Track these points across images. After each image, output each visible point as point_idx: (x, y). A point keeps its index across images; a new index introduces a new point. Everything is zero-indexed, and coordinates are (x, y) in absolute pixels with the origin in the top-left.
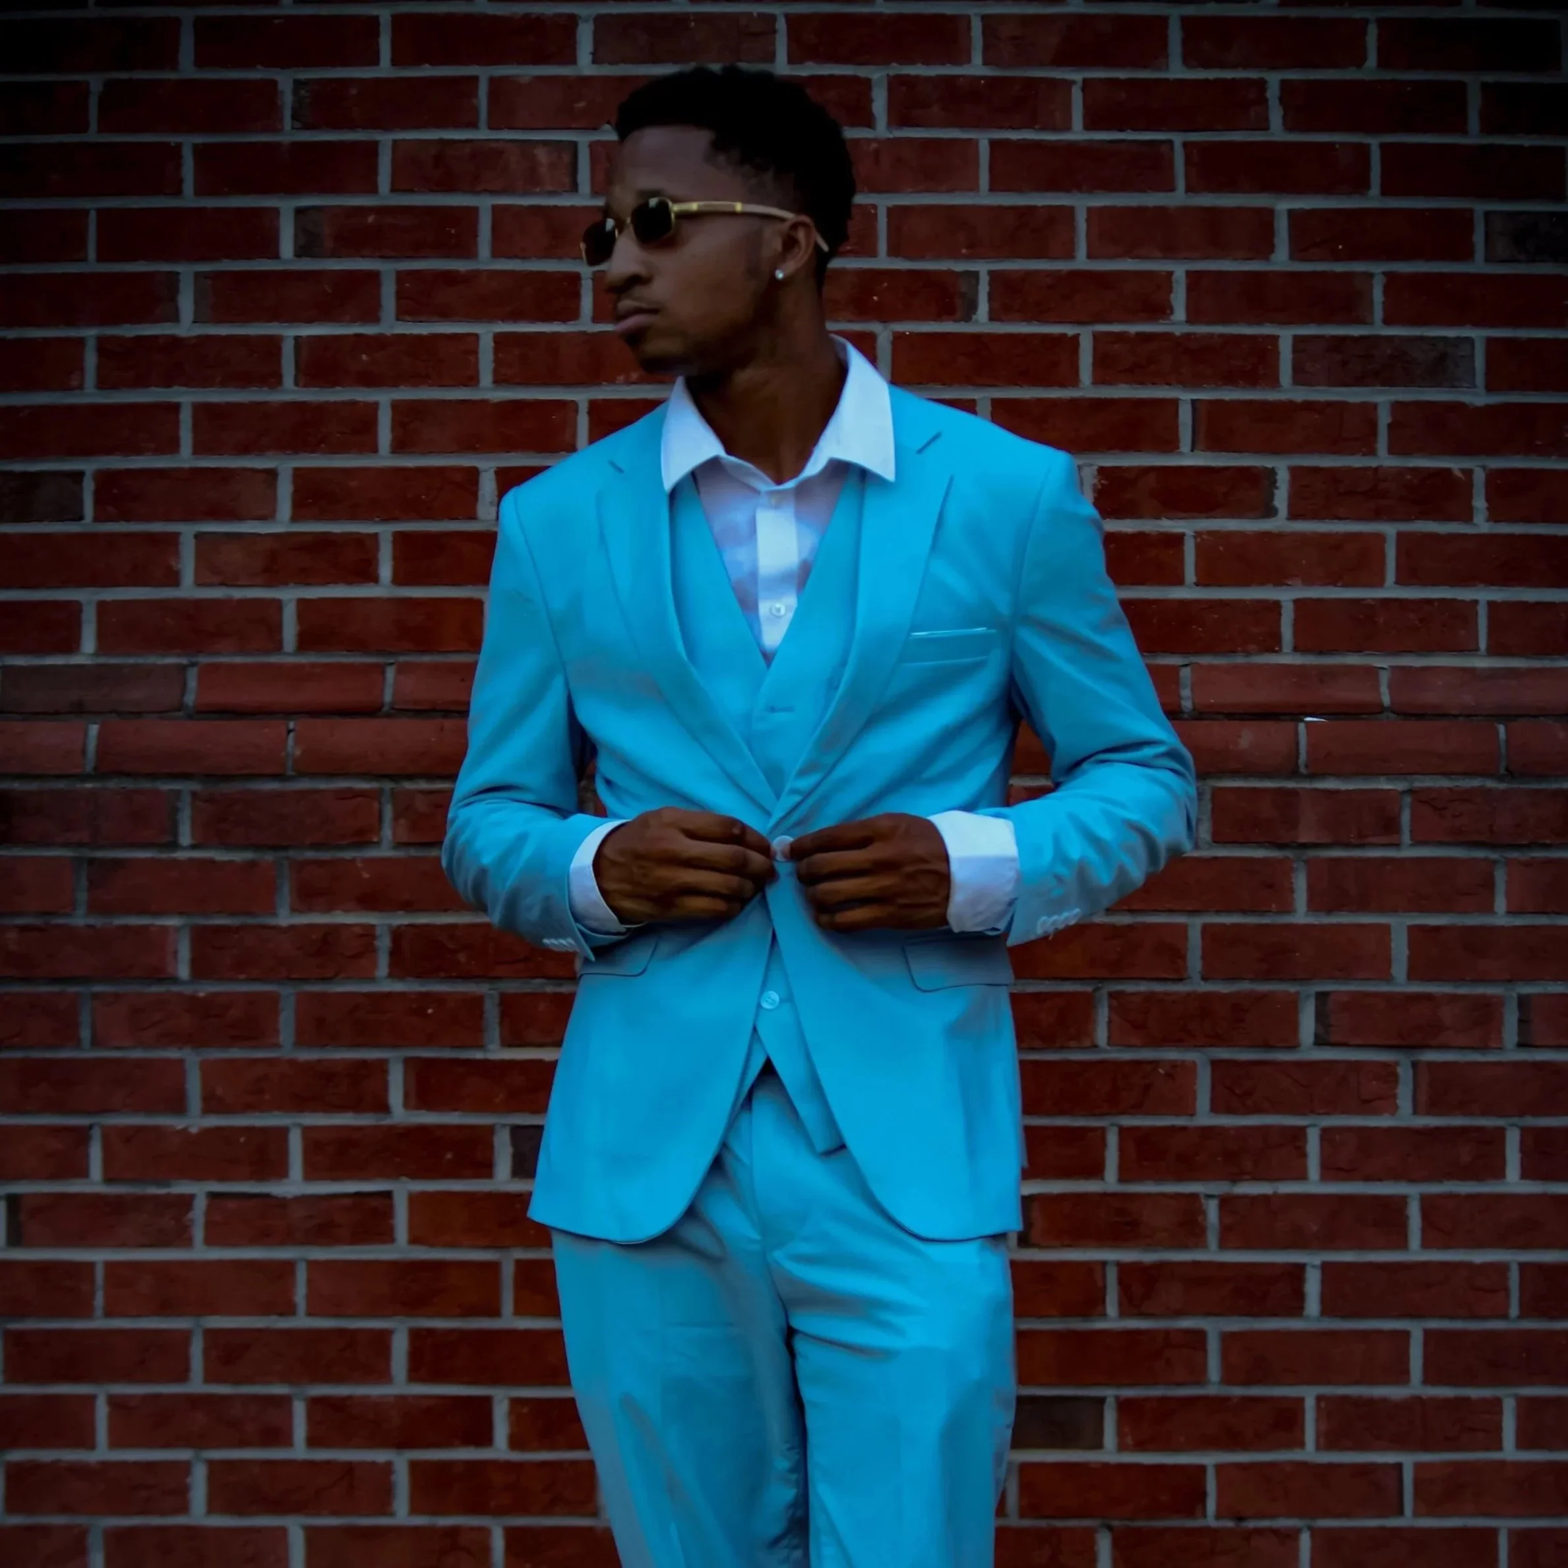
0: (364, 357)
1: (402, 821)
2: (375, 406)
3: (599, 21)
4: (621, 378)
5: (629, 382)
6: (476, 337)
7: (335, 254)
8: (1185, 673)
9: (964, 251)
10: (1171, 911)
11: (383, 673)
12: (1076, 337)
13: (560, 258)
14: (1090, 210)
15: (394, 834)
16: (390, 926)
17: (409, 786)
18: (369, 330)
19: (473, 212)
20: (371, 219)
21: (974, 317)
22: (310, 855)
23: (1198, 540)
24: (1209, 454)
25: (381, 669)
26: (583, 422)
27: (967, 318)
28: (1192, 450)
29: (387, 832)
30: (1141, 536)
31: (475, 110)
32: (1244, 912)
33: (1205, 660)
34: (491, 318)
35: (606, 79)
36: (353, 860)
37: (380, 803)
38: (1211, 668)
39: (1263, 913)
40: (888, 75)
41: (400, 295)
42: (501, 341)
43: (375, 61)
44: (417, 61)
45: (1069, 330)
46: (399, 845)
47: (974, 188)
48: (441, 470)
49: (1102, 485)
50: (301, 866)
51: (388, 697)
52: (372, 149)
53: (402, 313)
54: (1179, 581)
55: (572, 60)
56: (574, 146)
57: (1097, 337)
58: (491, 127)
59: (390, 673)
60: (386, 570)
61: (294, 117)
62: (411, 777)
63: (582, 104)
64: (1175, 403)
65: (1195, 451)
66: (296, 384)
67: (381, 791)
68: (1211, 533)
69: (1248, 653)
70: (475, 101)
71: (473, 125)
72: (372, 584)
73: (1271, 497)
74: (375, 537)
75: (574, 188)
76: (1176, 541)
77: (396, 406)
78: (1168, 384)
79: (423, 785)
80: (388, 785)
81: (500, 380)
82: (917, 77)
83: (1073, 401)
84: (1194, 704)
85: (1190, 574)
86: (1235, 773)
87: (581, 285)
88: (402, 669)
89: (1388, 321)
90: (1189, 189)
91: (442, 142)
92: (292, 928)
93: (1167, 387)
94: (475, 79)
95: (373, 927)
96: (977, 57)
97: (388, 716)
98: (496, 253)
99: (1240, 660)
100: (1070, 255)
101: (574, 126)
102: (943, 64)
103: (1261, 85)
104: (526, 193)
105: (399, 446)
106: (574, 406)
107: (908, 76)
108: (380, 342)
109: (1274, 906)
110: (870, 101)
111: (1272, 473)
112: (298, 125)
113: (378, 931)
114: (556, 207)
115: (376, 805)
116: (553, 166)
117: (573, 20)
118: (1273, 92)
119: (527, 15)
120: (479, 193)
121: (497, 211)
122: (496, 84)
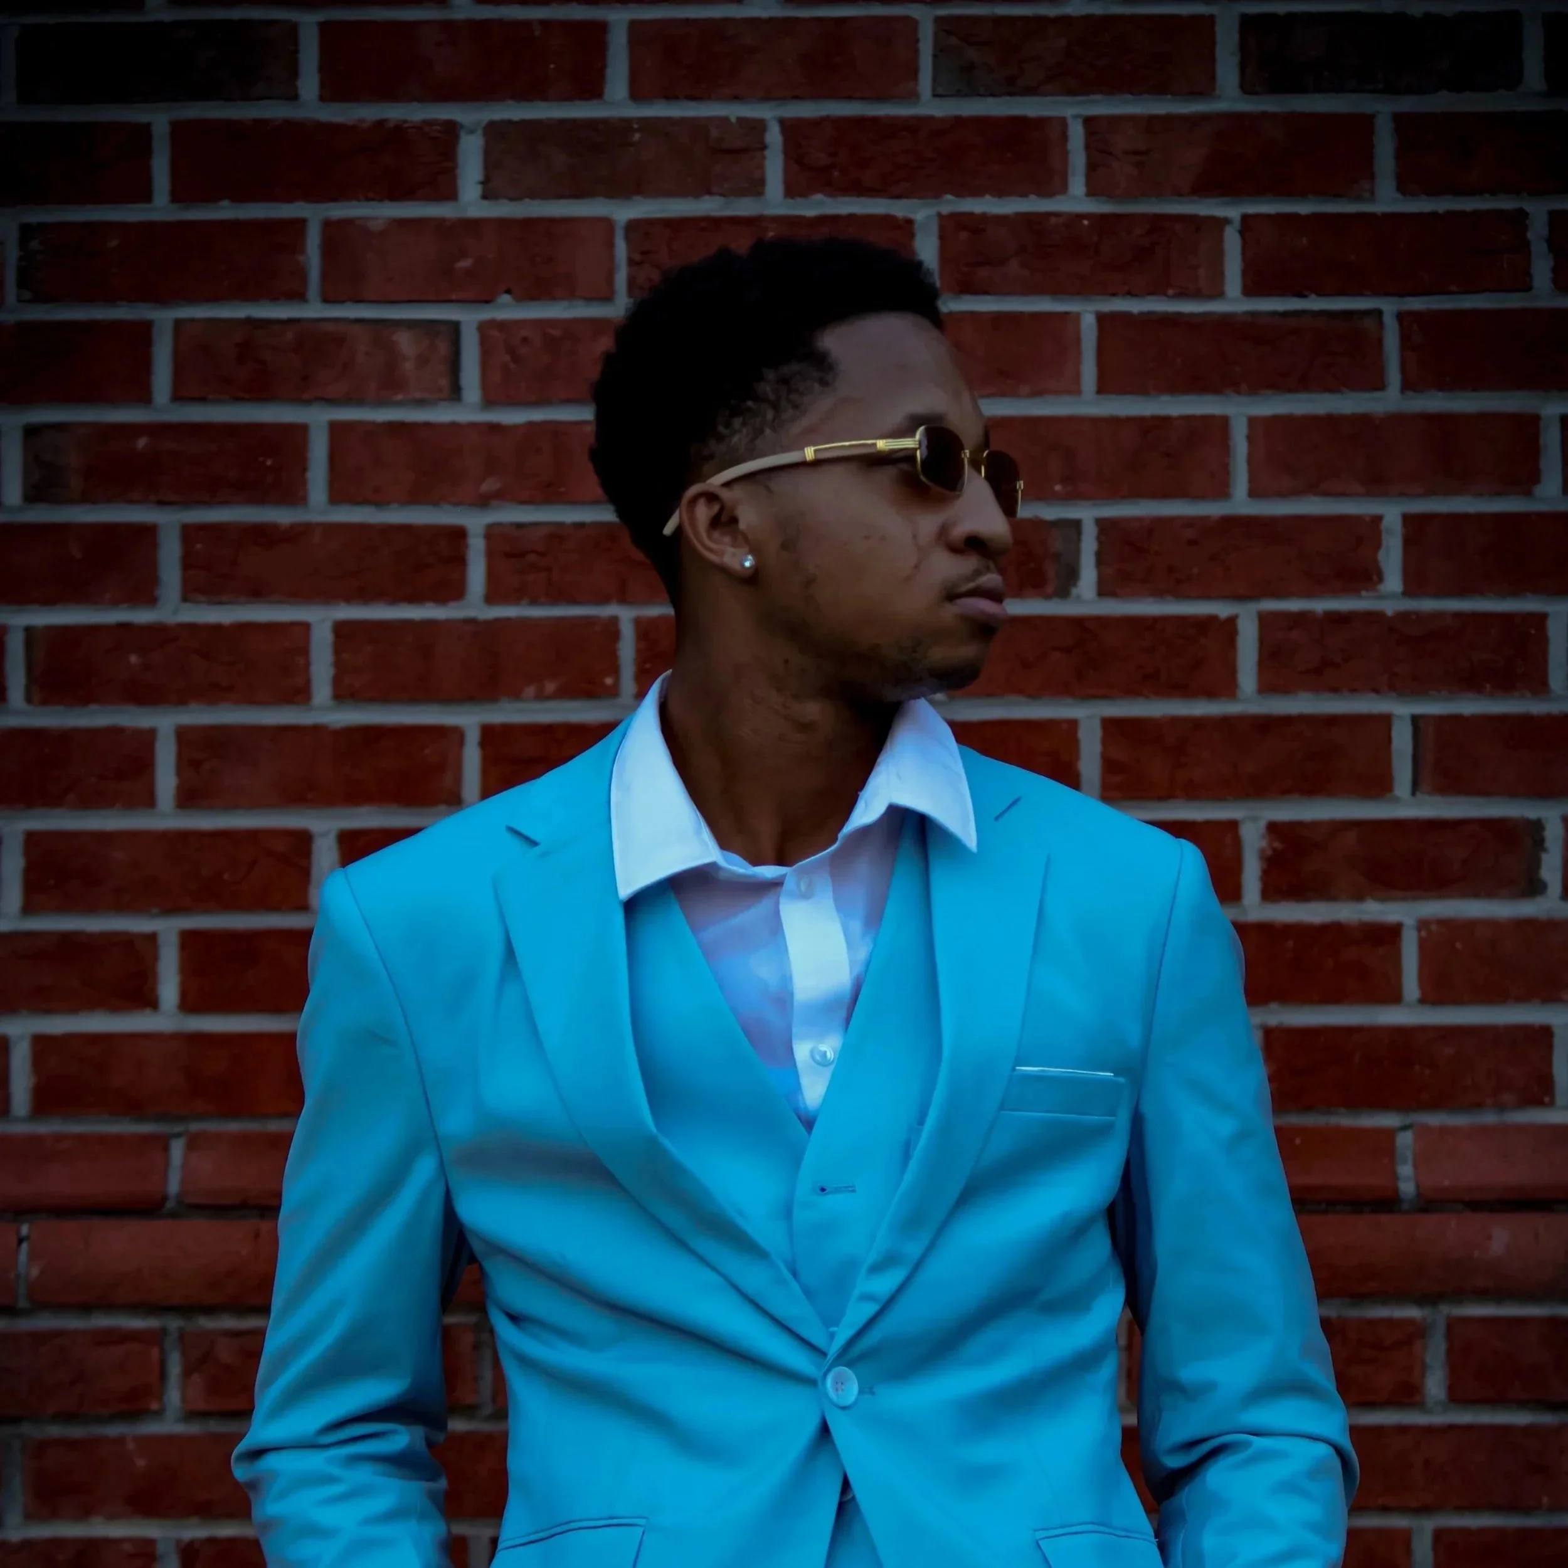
0: (133, 659)
1: (196, 1378)
2: (148, 738)
3: (495, 132)
4: (530, 691)
5: (541, 697)
6: (306, 627)
7: (86, 498)
8: (1405, 1140)
9: (1058, 488)
10: (1385, 1509)
11: (166, 1149)
12: (1232, 621)
13: (436, 502)
14: (1252, 421)
15: (184, 1399)
16: (178, 1542)
17: (206, 1323)
18: (141, 616)
19: (300, 432)
20: (142, 442)
21: (1074, 591)
22: (55, 1431)
23: (1423, 933)
24: (1438, 799)
25: (162, 1143)
26: (472, 759)
27: (1063, 592)
28: (1414, 793)
29: (174, 1396)
30: (1335, 929)
31: (301, 274)
32: (1496, 1508)
33: (1434, 1119)
34: (326, 595)
35: (503, 224)
36: (120, 1440)
37: (162, 1351)
38: (1443, 1130)
39: (1528, 1510)
40: (939, 215)
41: (188, 563)
42: (344, 632)
43: (145, 195)
44: (209, 197)
45: (1221, 609)
46: (191, 1415)
47: (1074, 389)
48: (253, 835)
49: (1274, 850)
50: (42, 1447)
51: (174, 1186)
52: (143, 332)
53: (191, 592)
54: (1394, 997)
55: (450, 194)
56: (455, 328)
57: (1266, 621)
58: (327, 299)
59: (177, 1150)
60: (169, 989)
61: (23, 281)
62: (210, 1310)
63: (465, 263)
64: (1385, 721)
65: (1418, 794)
66: (29, 699)
67: (164, 1332)
68: (1443, 922)
69: (1501, 1108)
70: (301, 258)
71: (298, 296)
72: (148, 1011)
73: (1536, 864)
74: (152, 938)
75: (455, 393)
76: (1390, 934)
77: (184, 735)
78: (1376, 691)
79: (229, 1322)
80: (174, 1323)
81: (343, 694)
82: (984, 217)
83: (1226, 723)
84: (1418, 1187)
85: (1411, 986)
86: (1482, 1295)
87: (466, 546)
88: (194, 1143)
90: (1408, 386)
91: (249, 321)
92: (27, 1544)
93: (1373, 695)
94: (298, 226)
95: (150, 1542)
96: (1077, 184)
97: (174, 1215)
98: (337, 496)
99: (1489, 1118)
100: (1222, 491)
101: (454, 297)
102: (1024, 195)
103: (1520, 217)
104: (381, 402)
105: (188, 798)
106: (456, 735)
107: (971, 215)
108: (160, 634)
109: (1545, 1500)
111: (1537, 826)
112: (27, 295)
113: (160, 1549)
114: (427, 425)
115: (155, 1353)
116: (423, 361)
117: (452, 130)
118: (1537, 230)
119: (381, 123)
120: (308, 402)
121: (337, 430)
122: (333, 231)
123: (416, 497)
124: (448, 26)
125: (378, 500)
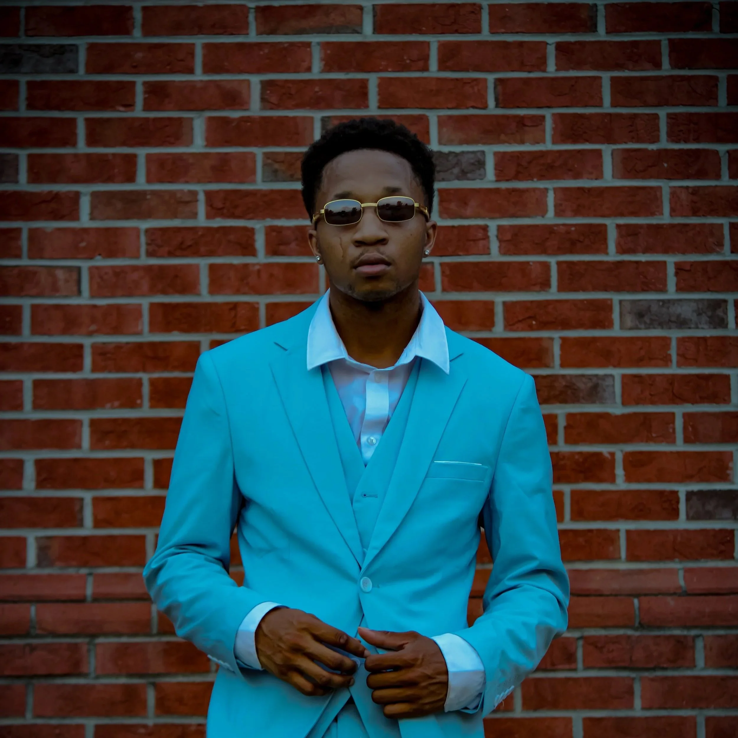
3: (95, 195)
4: (108, 405)
5: (113, 407)
6: (21, 382)
13: (72, 334)
19: (19, 308)
26: (86, 431)
31: (20, 248)
35: (98, 230)
40: (265, 226)
42: (37, 384)
55: (77, 218)
56: (79, 270)
58: (31, 257)
63: (83, 244)
70: (20, 243)
71: (18, 256)
75: (79, 293)
81: (36, 406)
82: (282, 227)
87: (84, 351)
89: (563, 365)
90: (444, 290)
94: (19, 231)
98: (34, 332)
101: (78, 257)
102: (297, 218)
103: (485, 228)
104: (50, 297)
106: (80, 422)
107: (277, 226)
110: (254, 241)
114: (68, 306)
116: (67, 281)
117: (77, 195)
118: (493, 232)
119: (50, 192)
120: (22, 297)
121: (35, 308)
122: (32, 232)
123: (65, 331)
124: (76, 155)
125: (49, 333)
